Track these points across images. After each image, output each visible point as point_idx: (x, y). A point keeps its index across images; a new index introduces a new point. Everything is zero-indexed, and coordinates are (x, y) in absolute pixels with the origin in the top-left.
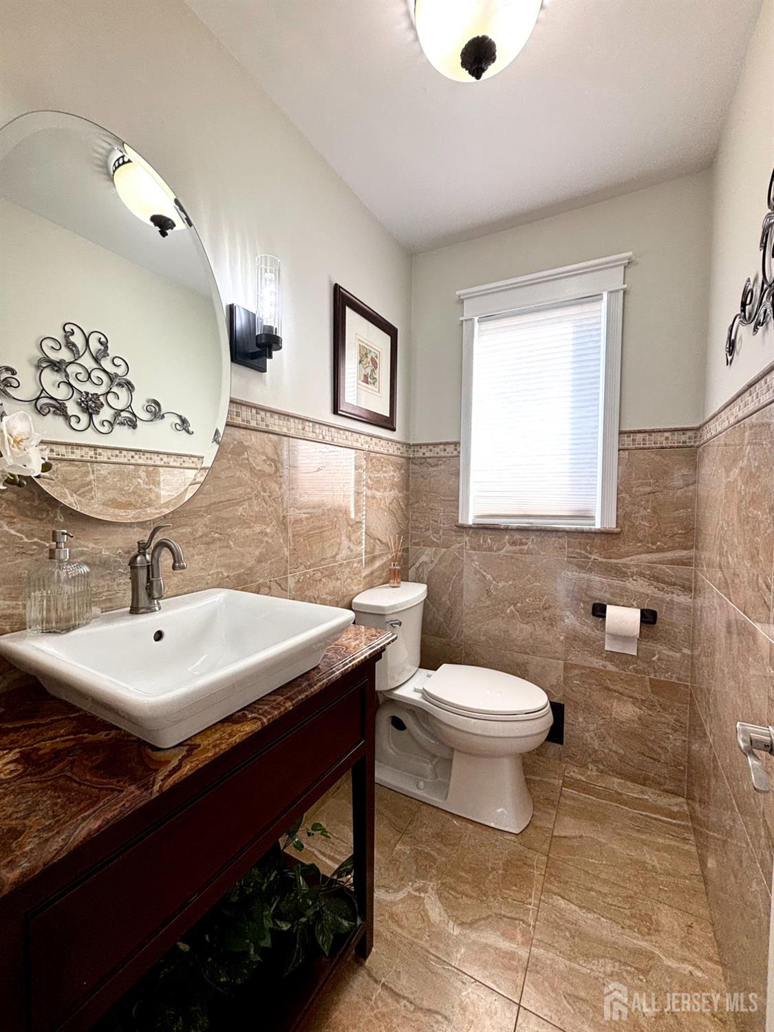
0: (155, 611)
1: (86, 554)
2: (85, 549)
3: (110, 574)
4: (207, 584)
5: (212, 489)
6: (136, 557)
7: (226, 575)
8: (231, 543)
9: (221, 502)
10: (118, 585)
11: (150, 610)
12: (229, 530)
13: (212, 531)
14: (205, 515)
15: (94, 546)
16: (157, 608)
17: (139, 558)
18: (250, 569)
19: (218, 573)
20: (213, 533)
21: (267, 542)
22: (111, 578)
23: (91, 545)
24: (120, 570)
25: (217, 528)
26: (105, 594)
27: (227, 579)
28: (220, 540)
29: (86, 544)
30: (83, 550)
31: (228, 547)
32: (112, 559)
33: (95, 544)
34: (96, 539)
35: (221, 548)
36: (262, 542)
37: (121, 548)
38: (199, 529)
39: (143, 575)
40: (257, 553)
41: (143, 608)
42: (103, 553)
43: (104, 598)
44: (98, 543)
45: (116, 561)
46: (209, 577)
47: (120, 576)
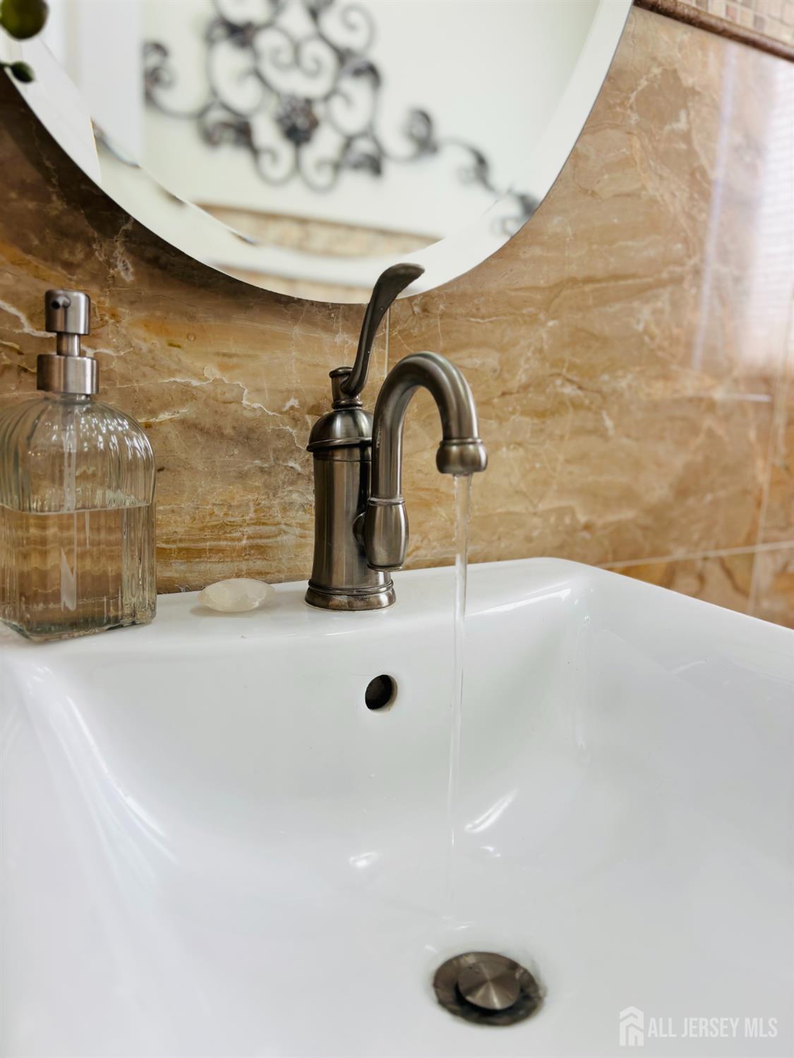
1: (194, 398)
2: (195, 383)
3: (262, 470)
4: (529, 539)
5: (569, 230)
6: (329, 420)
7: (582, 518)
8: (609, 423)
9: (589, 280)
10: (286, 508)
12: (606, 377)
13: (559, 375)
14: (542, 316)
15: (218, 375)
18: (658, 512)
19: (561, 512)
20: (559, 382)
21: (710, 433)
22: (266, 486)
23: (212, 372)
24: (291, 464)
25: (572, 367)
26: (249, 530)
27: (586, 535)
28: (577, 405)
29: (198, 364)
30: (187, 385)
31: (600, 432)
32: (269, 428)
33: (223, 368)
34: (230, 356)
35: (579, 432)
36: (694, 430)
37: (297, 393)
38: (522, 362)
40: (679, 462)
42: (245, 402)
43: (244, 542)
44: (233, 367)
45: (280, 435)
46: (536, 521)
47: (292, 483)
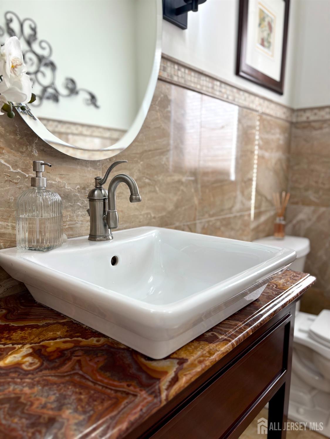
0: (109, 239)
1: (53, 187)
2: (54, 183)
3: (71, 206)
4: (140, 222)
5: (144, 137)
6: (93, 191)
7: (153, 215)
8: (157, 189)
9: (150, 151)
10: (77, 216)
11: (106, 238)
12: (156, 177)
13: (144, 177)
14: (139, 161)
15: (59, 180)
16: (110, 237)
17: (96, 192)
18: (171, 213)
19: (147, 214)
20: (144, 178)
21: (182, 191)
22: (72, 210)
23: (58, 179)
24: (78, 204)
25: (147, 174)
26: (68, 223)
27: (153, 220)
28: (149, 184)
29: (54, 177)
30: (52, 183)
31: (155, 191)
32: (73, 194)
33: (61, 178)
34: (62, 175)
35: (150, 192)
36: (178, 190)
37: (79, 184)
38: (135, 173)
39: (99, 206)
40: (175, 199)
41: (100, 236)
42: (66, 187)
43: (67, 226)
44: (64, 177)
45: (75, 196)
46: (141, 217)
47: (79, 209)
